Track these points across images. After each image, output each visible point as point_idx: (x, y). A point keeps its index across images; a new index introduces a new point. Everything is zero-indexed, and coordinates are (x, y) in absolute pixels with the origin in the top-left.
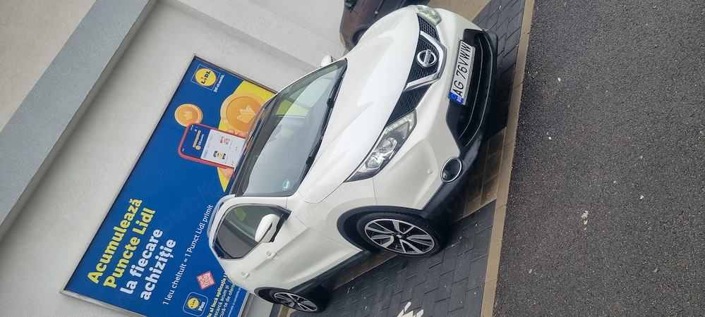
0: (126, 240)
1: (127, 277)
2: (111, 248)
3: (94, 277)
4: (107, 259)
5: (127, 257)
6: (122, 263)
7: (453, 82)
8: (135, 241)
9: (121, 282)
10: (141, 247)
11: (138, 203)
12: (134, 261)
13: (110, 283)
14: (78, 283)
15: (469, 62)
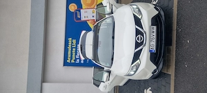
0: (72, 50)
1: (76, 59)
2: (69, 53)
3: (68, 61)
4: (69, 56)
5: (74, 54)
6: (73, 56)
7: (150, 45)
8: (74, 49)
9: (75, 60)
10: (76, 51)
11: (71, 39)
12: (76, 54)
13: (73, 61)
14: (65, 64)
15: (155, 34)
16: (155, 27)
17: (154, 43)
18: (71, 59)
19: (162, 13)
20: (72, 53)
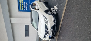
0: (21, 4)
2: (20, 6)
3: (21, 9)
4: (21, 7)
6: (23, 7)
9: (24, 9)
10: (24, 5)
13: (22, 9)
14: (19, 10)
15: (52, 32)
16: (52, 30)
17: (51, 35)
18: (22, 8)
19: (56, 24)
20: (22, 6)
